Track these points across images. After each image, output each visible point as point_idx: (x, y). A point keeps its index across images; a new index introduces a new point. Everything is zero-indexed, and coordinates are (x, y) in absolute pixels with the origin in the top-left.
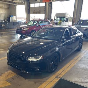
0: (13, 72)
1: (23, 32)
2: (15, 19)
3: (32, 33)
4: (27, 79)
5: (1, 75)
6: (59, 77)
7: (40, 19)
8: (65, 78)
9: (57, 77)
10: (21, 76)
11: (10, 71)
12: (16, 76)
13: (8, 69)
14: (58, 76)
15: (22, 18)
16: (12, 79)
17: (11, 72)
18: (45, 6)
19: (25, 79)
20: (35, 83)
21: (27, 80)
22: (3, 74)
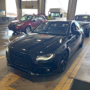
0: (16, 74)
1: (17, 27)
2: (4, 14)
3: (27, 29)
4: (36, 82)
5: (2, 80)
6: (72, 78)
7: (34, 14)
8: (78, 78)
9: (70, 78)
10: (27, 79)
11: (11, 74)
12: (21, 79)
13: (8, 71)
14: (70, 75)
15: (11, 13)
16: (17, 83)
17: (13, 74)
18: (38, 1)
19: (32, 83)
20: (47, 87)
21: (35, 84)
22: (3, 77)
